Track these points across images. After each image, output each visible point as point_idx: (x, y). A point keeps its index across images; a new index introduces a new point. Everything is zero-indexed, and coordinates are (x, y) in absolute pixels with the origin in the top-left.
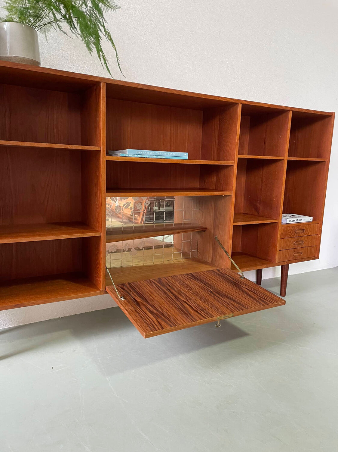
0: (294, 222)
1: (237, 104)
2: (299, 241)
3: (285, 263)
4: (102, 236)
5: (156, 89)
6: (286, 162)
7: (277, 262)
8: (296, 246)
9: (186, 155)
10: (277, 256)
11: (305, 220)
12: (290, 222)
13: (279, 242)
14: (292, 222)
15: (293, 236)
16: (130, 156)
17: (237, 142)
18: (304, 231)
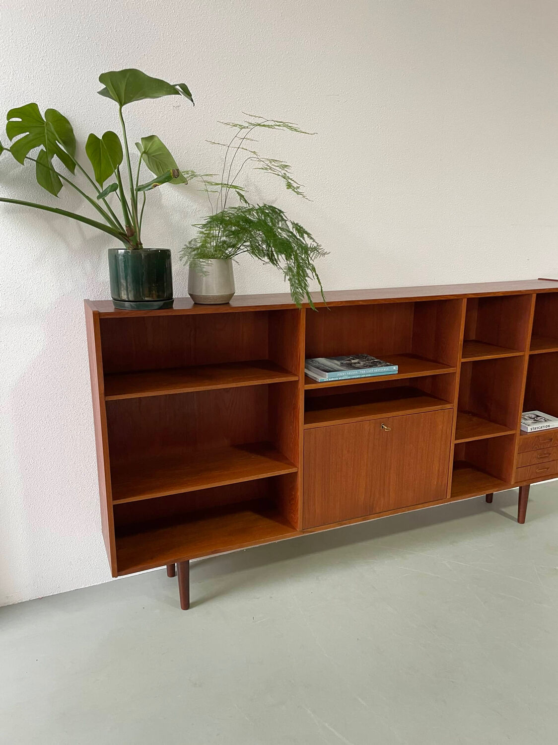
0: (538, 430)
1: (462, 299)
2: (545, 454)
3: (525, 484)
4: (299, 472)
5: (361, 303)
6: (527, 358)
7: (513, 482)
8: (541, 461)
9: (395, 368)
10: (513, 475)
11: (553, 425)
12: (533, 431)
13: (517, 458)
14: (535, 430)
15: (536, 448)
16: (330, 380)
17: (461, 344)
18: (551, 441)
